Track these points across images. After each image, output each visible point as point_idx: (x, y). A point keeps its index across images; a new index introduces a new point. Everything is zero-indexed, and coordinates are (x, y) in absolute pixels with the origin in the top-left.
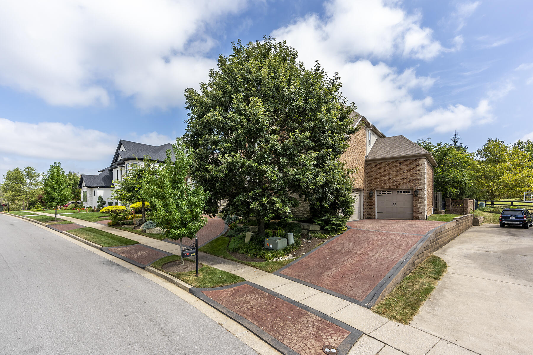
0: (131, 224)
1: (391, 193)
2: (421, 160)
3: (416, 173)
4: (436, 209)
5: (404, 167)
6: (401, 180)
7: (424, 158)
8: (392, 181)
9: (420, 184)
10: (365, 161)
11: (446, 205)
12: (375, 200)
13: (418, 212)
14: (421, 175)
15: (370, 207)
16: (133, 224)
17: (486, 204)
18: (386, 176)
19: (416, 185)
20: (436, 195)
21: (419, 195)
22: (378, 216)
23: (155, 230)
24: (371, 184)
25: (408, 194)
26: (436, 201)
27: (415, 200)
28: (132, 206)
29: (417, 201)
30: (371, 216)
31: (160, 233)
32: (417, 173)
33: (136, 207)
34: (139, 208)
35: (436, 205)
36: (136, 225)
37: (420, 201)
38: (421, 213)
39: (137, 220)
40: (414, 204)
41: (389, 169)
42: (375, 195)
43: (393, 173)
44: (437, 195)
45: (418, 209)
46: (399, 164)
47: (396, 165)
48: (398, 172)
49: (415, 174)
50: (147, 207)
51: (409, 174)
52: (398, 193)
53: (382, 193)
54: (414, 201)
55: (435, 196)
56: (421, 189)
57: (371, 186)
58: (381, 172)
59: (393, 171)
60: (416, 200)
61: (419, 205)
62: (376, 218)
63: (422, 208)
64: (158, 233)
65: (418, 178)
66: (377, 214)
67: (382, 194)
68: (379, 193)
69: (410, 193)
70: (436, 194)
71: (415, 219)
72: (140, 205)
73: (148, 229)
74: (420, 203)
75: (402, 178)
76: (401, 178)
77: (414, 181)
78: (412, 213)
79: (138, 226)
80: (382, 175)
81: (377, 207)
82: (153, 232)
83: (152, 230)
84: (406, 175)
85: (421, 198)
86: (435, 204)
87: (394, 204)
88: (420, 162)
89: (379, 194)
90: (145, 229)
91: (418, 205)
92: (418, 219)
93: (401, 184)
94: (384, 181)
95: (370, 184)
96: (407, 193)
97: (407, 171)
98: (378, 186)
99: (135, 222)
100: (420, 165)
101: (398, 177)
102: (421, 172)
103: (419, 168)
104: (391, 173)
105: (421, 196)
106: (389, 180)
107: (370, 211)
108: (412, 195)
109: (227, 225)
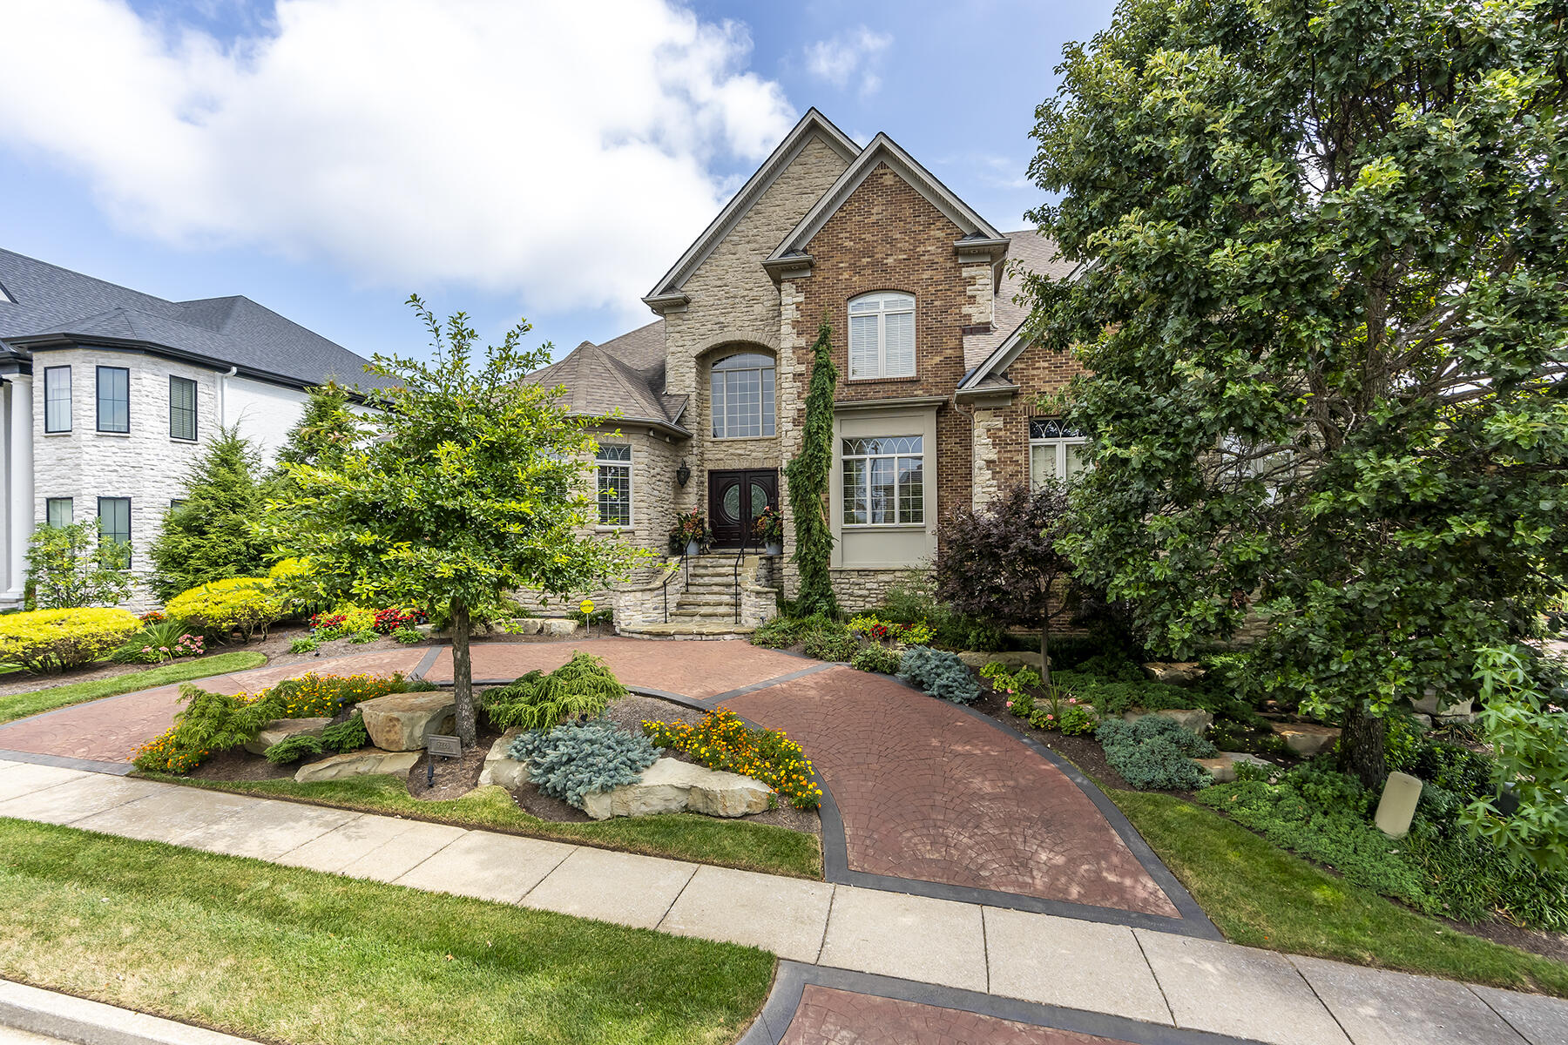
16: (367, 746)
31: (686, 806)
36: (408, 750)
73: (602, 790)
83: (631, 793)
90: (585, 794)
99: (393, 736)
109: (961, 702)
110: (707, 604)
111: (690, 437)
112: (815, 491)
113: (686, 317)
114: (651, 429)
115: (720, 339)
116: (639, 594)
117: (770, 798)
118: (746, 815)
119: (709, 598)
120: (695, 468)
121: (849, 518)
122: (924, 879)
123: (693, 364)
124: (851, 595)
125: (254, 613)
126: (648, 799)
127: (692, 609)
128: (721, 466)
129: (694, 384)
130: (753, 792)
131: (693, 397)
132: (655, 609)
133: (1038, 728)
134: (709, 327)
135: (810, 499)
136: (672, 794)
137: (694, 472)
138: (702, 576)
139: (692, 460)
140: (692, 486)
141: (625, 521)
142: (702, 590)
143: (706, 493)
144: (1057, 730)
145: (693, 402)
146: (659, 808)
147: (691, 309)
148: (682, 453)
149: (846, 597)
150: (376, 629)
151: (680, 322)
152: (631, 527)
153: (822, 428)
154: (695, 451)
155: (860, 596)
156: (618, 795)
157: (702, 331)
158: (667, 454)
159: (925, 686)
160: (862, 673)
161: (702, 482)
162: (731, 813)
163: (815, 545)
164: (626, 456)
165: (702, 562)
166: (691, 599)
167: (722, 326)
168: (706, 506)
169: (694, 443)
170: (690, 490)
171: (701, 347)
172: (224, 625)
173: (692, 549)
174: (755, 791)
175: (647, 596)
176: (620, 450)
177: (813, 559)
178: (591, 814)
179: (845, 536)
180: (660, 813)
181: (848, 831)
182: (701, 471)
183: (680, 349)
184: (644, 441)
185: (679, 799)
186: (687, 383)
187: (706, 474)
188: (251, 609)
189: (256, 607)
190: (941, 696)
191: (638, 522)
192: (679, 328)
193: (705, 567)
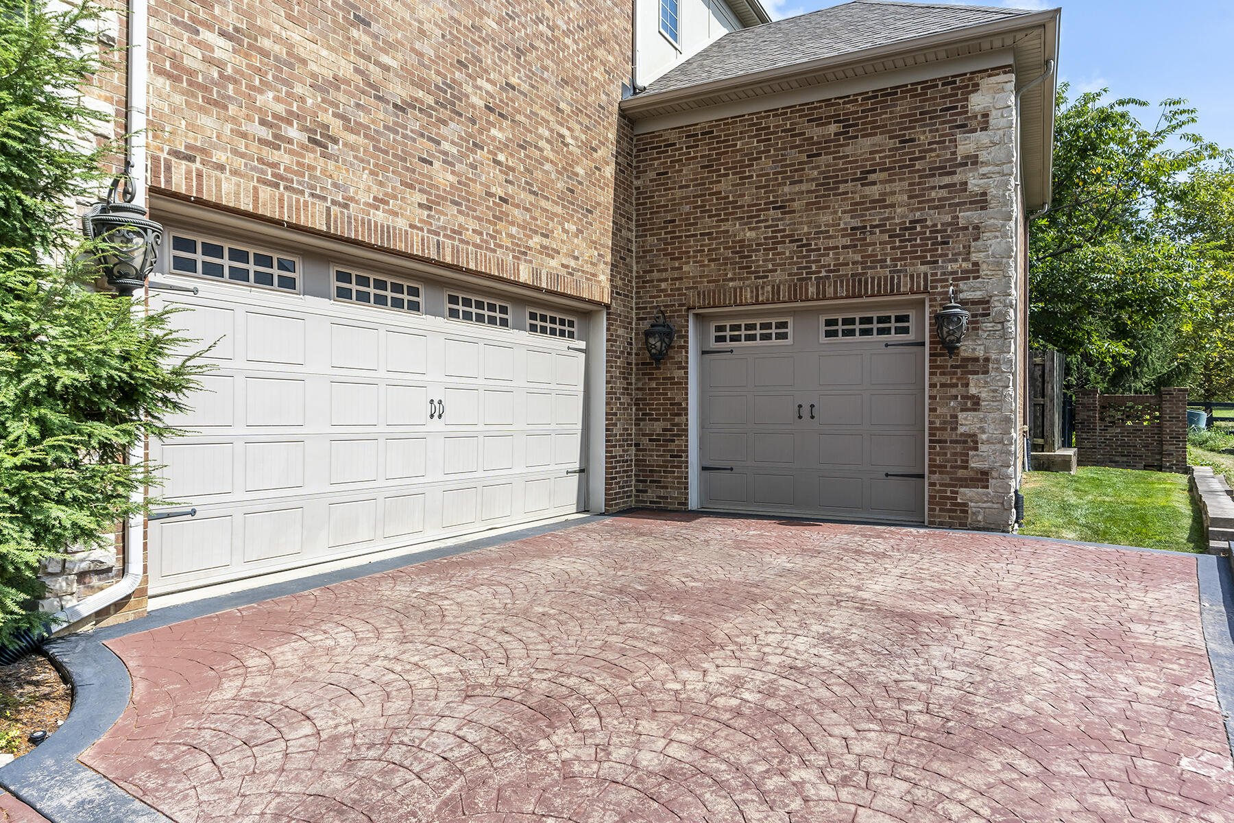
1: (783, 336)
2: (987, 83)
3: (947, 180)
4: (1040, 441)
5: (865, 144)
6: (847, 241)
7: (1006, 69)
8: (788, 249)
9: (976, 264)
10: (623, 113)
11: (1079, 418)
12: (683, 385)
13: (961, 473)
14: (984, 194)
15: (658, 427)
17: (1210, 421)
18: (751, 217)
19: (950, 267)
20: (1043, 366)
21: (967, 348)
22: (705, 492)
24: (664, 275)
25: (893, 337)
26: (1041, 401)
27: (938, 379)
29: (954, 391)
30: (662, 492)
32: (956, 179)
35: (1039, 422)
37: (973, 390)
38: (982, 478)
40: (932, 410)
41: (766, 164)
42: (686, 348)
43: (797, 188)
44: (1048, 364)
45: (959, 448)
46: (833, 128)
47: (815, 132)
48: (829, 184)
49: (943, 193)
51: (899, 192)
52: (829, 334)
53: (728, 333)
54: (932, 386)
55: (1038, 373)
56: (985, 302)
57: (663, 285)
58: (724, 186)
59: (794, 175)
60: (946, 379)
61: (967, 422)
62: (693, 503)
63: (988, 442)
65: (965, 216)
66: (703, 483)
67: (728, 345)
68: (713, 334)
69: (905, 330)
70: (1038, 360)
71: (941, 525)
74: (975, 403)
75: (856, 223)
76: (848, 221)
77: (940, 240)
78: (922, 476)
80: (729, 209)
81: (703, 426)
84: (880, 202)
85: (981, 366)
86: (1035, 417)
87: (805, 412)
88: (977, 102)
89: (714, 345)
91: (961, 416)
92: (963, 526)
93: (847, 271)
94: (742, 250)
95: (656, 275)
96: (887, 331)
97: (884, 175)
98: (704, 285)
100: (974, 123)
101: (825, 218)
102: (984, 170)
103: (966, 145)
104: (787, 189)
105: (980, 353)
106: (772, 244)
107: (654, 458)
108: (923, 344)
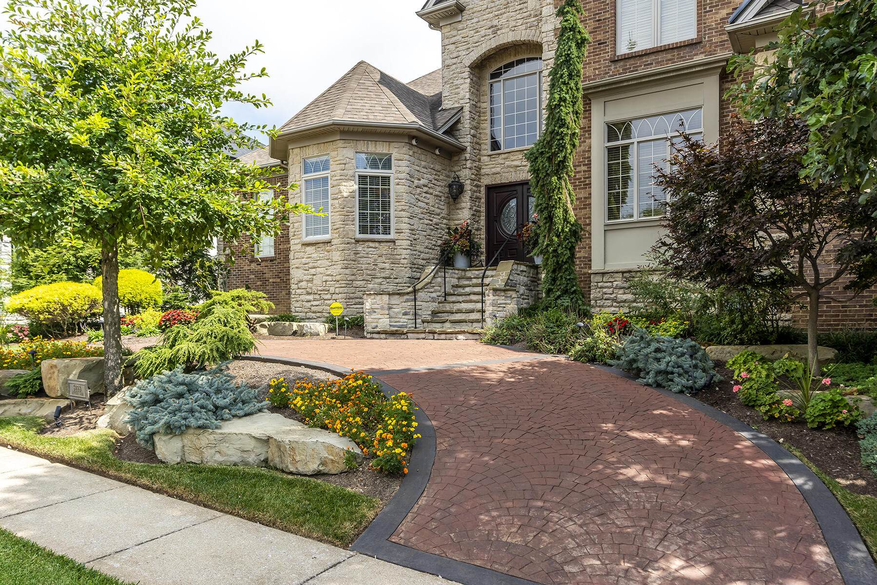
0: (27, 395)
16: (41, 393)
23: (224, 438)
28: (18, 302)
31: (266, 461)
33: (36, 305)
34: (50, 313)
36: (62, 397)
39: (67, 367)
50: (91, 307)
64: (252, 458)
72: (56, 299)
73: (170, 430)
79: (79, 404)
82: (213, 458)
83: (206, 438)
90: (153, 434)
99: (53, 382)
109: (681, 392)
110: (459, 311)
111: (463, 150)
112: (557, 173)
113: (460, 26)
114: (413, 137)
115: (493, 44)
116: (386, 298)
117: (351, 457)
118: (318, 474)
119: (464, 306)
120: (468, 182)
121: (613, 214)
122: (478, 563)
123: (466, 75)
124: (614, 300)
125: (64, 309)
126: (223, 447)
127: (445, 316)
128: (498, 180)
129: (468, 96)
130: (330, 448)
131: (467, 108)
132: (405, 314)
133: (772, 418)
134: (483, 33)
135: (551, 183)
136: (250, 444)
137: (468, 186)
138: (464, 287)
139: (465, 175)
140: (466, 202)
141: (387, 231)
142: (460, 299)
143: (483, 209)
144: (800, 422)
145: (467, 114)
146: (235, 459)
147: (465, 18)
148: (456, 168)
149: (609, 303)
150: (160, 327)
151: (454, 33)
152: (392, 236)
153: (565, 100)
154: (469, 164)
155: (625, 301)
156: (189, 439)
157: (476, 39)
158: (438, 167)
159: (642, 374)
160: (579, 364)
161: (479, 198)
162: (301, 469)
163: (558, 236)
164: (387, 165)
165: (469, 274)
166: (448, 307)
167: (495, 29)
168: (483, 223)
169: (468, 156)
170: (463, 205)
171: (474, 56)
172: (42, 317)
173: (461, 262)
174: (333, 447)
175: (395, 300)
176: (381, 160)
177: (555, 251)
178: (160, 457)
179: (609, 234)
180: (235, 465)
181: (423, 501)
182: (477, 186)
183: (454, 61)
184: (405, 149)
185: (258, 451)
186: (461, 96)
187: (483, 189)
188: (63, 305)
189: (66, 303)
190: (659, 386)
191: (399, 231)
192: (453, 40)
193: (470, 278)
